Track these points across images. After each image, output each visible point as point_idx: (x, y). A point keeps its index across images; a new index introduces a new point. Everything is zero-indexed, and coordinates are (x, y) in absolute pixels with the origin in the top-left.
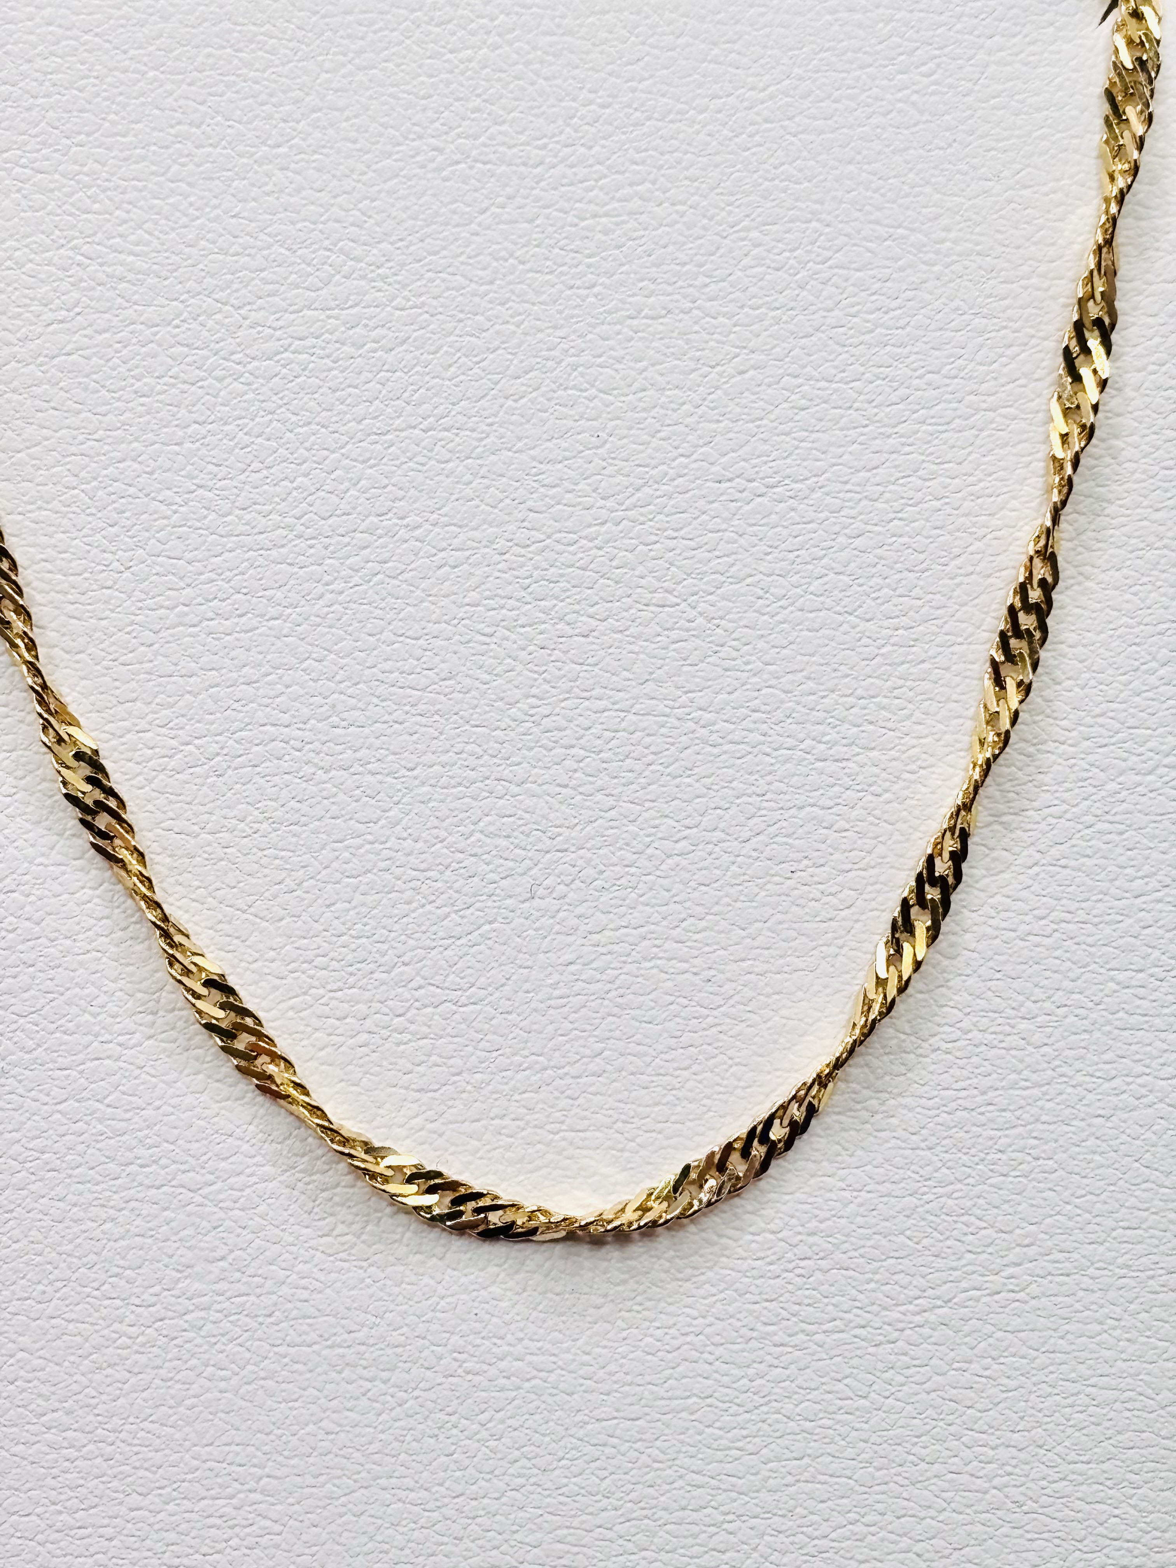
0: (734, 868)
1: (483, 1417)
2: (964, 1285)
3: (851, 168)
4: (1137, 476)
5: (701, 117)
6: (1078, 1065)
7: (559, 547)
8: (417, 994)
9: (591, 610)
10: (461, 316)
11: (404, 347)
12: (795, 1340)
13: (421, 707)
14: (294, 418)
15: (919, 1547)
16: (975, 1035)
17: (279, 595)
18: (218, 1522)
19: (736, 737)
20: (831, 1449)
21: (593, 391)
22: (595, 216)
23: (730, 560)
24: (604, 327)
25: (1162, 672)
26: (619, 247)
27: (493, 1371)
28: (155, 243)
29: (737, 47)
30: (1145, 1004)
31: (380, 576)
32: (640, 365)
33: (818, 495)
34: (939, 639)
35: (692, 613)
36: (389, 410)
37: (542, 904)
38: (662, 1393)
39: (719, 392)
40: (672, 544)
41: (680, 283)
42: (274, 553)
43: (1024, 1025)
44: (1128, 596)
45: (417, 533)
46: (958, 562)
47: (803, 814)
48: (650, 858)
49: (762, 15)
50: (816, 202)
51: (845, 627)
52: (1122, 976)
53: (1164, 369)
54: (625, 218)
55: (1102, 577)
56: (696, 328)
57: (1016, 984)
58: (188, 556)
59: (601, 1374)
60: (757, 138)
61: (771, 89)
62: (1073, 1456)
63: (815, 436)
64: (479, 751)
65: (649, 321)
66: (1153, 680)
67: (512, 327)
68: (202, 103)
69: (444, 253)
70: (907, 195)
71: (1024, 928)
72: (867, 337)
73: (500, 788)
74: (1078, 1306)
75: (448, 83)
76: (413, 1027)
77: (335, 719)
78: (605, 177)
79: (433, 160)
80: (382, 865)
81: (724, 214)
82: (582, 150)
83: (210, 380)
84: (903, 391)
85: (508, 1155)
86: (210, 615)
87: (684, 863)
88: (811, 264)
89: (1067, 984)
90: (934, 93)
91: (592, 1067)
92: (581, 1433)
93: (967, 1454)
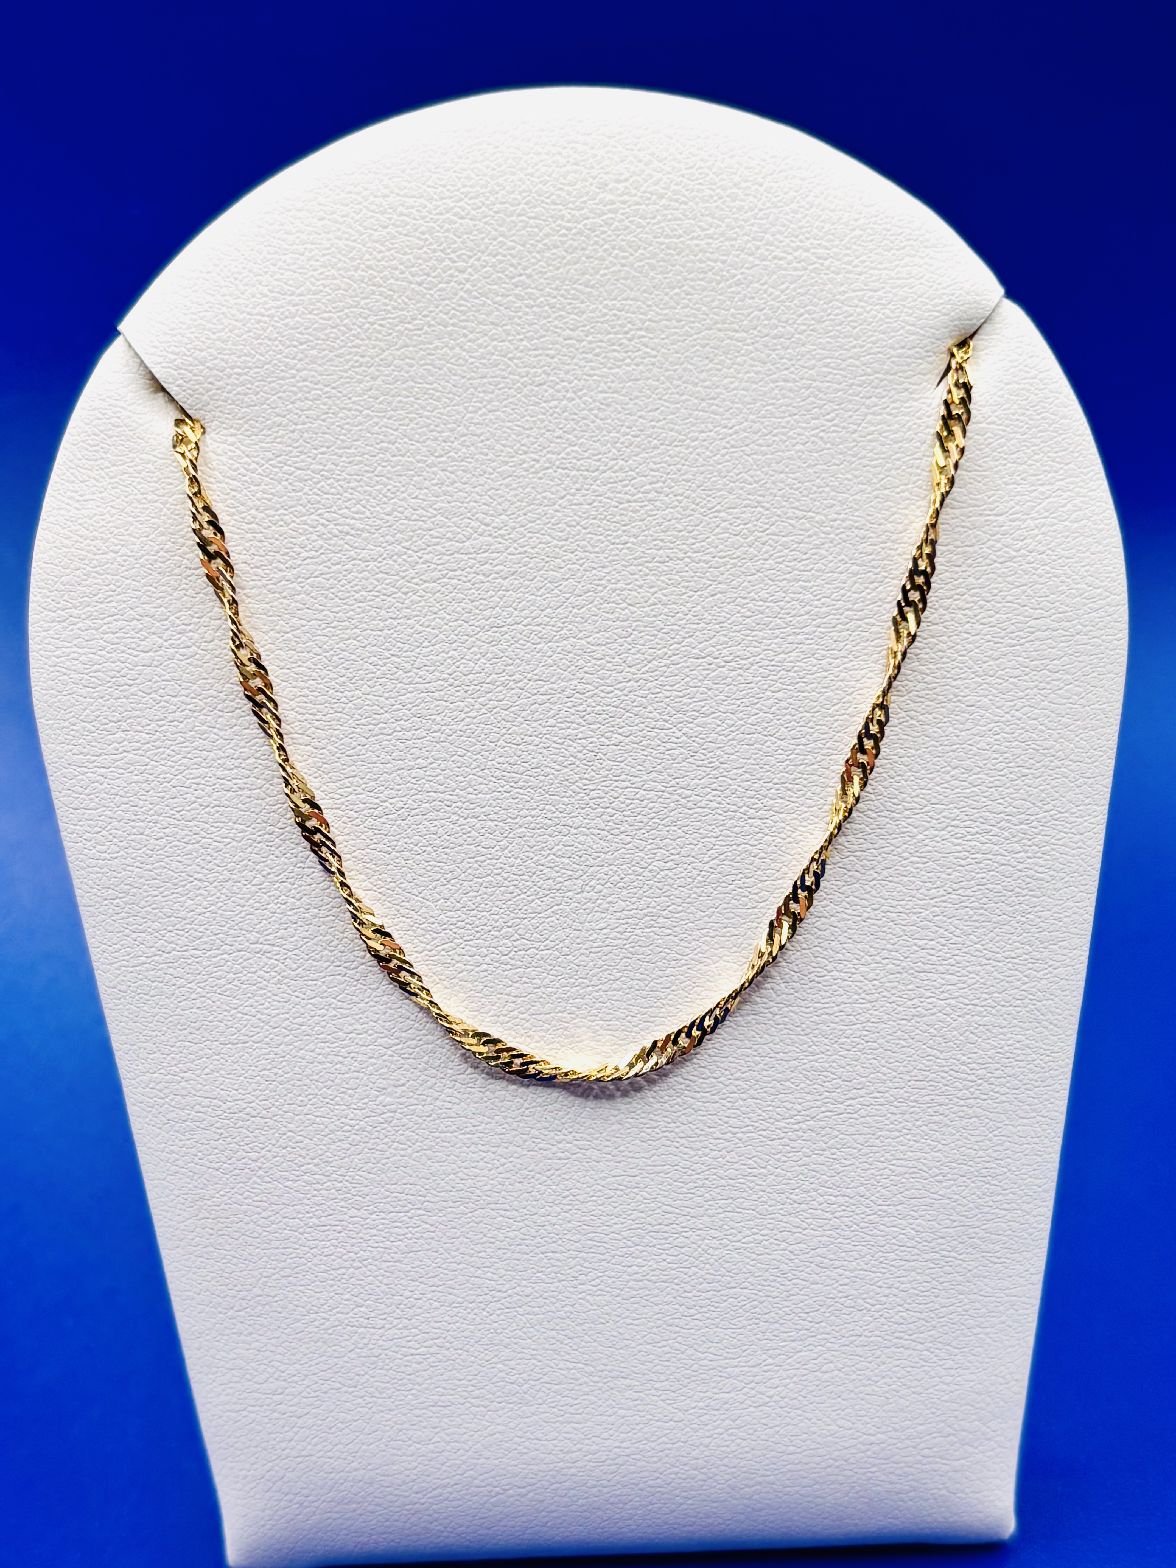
0: (699, 878)
1: (548, 1173)
2: (823, 1109)
3: (782, 475)
4: (944, 660)
5: (693, 444)
6: (893, 991)
7: (602, 695)
8: (515, 943)
9: (620, 731)
10: (548, 559)
11: (514, 577)
12: (725, 1136)
13: (521, 784)
14: (448, 617)
15: (791, 1248)
16: (835, 973)
17: (439, 718)
18: (400, 1225)
19: (703, 804)
20: (744, 1195)
21: (625, 605)
22: (629, 501)
23: (702, 704)
24: (633, 567)
25: (953, 773)
26: (642, 520)
27: (554, 1149)
28: (368, 514)
29: (716, 402)
30: (934, 958)
31: (498, 709)
32: (653, 590)
33: (756, 667)
34: (824, 751)
35: (679, 734)
36: (504, 613)
37: (589, 895)
38: (649, 1162)
39: (699, 607)
40: (668, 694)
41: (678, 542)
42: (436, 694)
43: (863, 969)
44: (935, 729)
45: (519, 685)
46: (836, 707)
47: (740, 848)
48: (650, 871)
49: (732, 383)
50: (761, 496)
51: (769, 743)
52: (920, 943)
53: (964, 597)
54: (646, 503)
55: (921, 717)
56: (687, 569)
57: (859, 946)
58: (387, 695)
59: (616, 1152)
60: (727, 457)
61: (736, 428)
62: (880, 1202)
63: (754, 633)
64: (553, 809)
65: (658, 564)
66: (947, 777)
67: (578, 567)
68: (396, 430)
69: (538, 522)
70: (815, 492)
71: (866, 915)
72: (788, 576)
73: (565, 831)
74: (887, 1122)
75: (543, 421)
76: (513, 962)
77: (470, 790)
78: (635, 478)
79: (532, 467)
80: (496, 871)
81: (705, 502)
82: (621, 462)
83: (400, 594)
84: (807, 608)
85: (565, 1033)
86: (398, 729)
87: (670, 874)
88: (756, 533)
89: (889, 946)
90: (834, 431)
91: (615, 986)
92: (603, 1183)
93: (821, 1199)
